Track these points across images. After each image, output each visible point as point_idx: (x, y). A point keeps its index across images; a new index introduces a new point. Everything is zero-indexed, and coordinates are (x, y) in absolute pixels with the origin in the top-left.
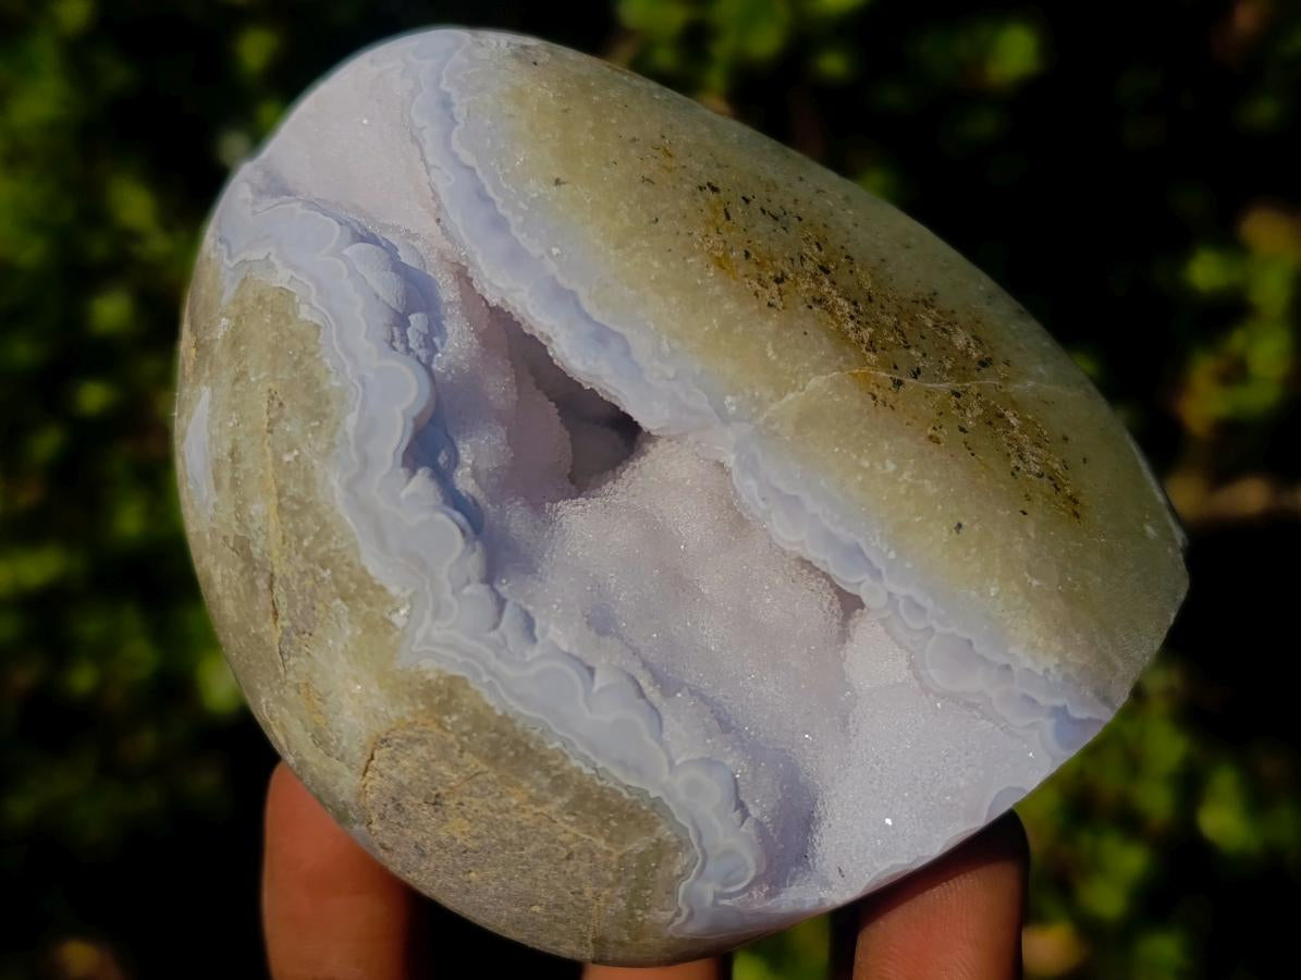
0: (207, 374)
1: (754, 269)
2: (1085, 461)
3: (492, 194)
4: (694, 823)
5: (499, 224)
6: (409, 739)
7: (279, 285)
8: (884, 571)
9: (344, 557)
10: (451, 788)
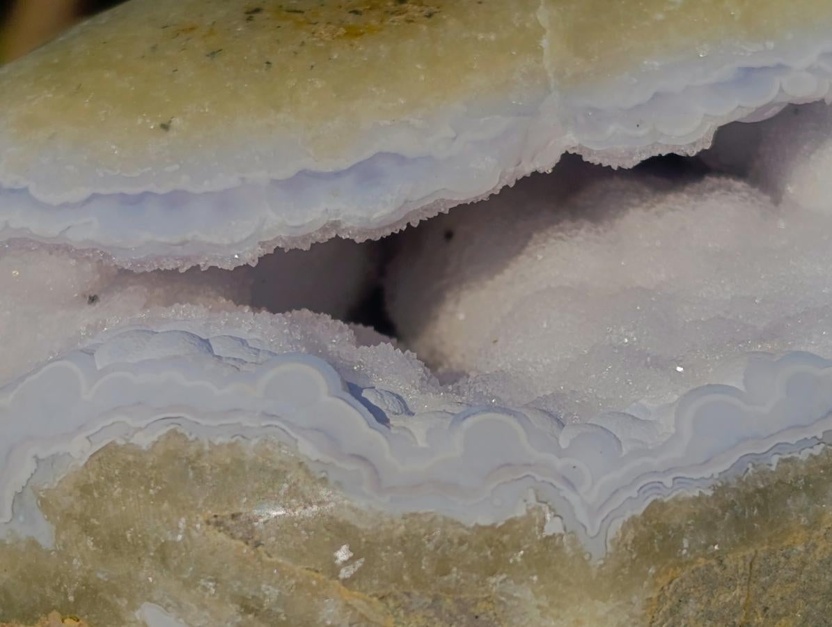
0: (123, 603)
1: (377, 13)
3: (138, 190)
5: (176, 200)
6: (672, 612)
7: (86, 459)
8: (782, 60)
9: (450, 541)
10: (746, 605)
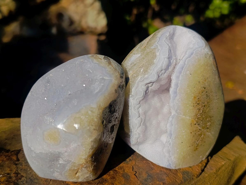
0: (142, 53)
1: (197, 101)
2: (204, 146)
3: (184, 69)
4: (132, 136)
7: (156, 54)
8: (171, 139)
